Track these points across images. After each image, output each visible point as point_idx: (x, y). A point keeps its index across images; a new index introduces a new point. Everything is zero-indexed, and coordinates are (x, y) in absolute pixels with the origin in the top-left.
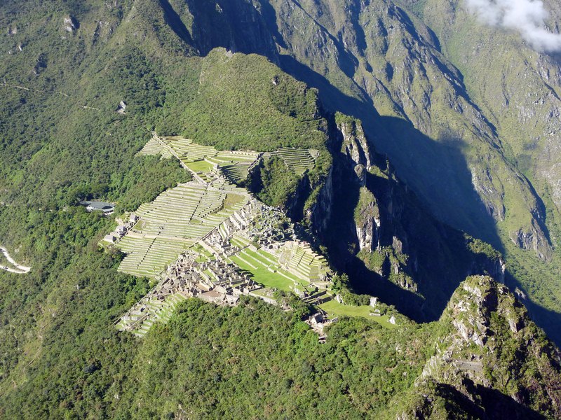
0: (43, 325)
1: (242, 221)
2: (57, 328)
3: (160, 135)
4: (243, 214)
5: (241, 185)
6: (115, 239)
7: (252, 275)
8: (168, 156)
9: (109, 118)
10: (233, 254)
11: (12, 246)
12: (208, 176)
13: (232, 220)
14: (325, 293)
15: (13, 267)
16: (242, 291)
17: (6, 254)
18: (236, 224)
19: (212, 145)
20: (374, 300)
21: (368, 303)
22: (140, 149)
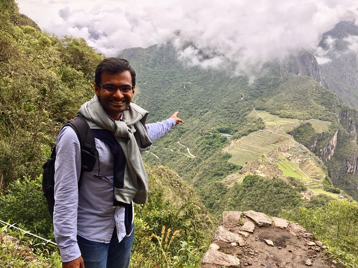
3: (256, 110)
6: (229, 149)
8: (258, 118)
10: (277, 162)
11: (191, 147)
12: (274, 128)
14: (317, 184)
15: (190, 155)
17: (188, 150)
19: (278, 115)
20: (341, 191)
21: (338, 193)
22: (246, 115)
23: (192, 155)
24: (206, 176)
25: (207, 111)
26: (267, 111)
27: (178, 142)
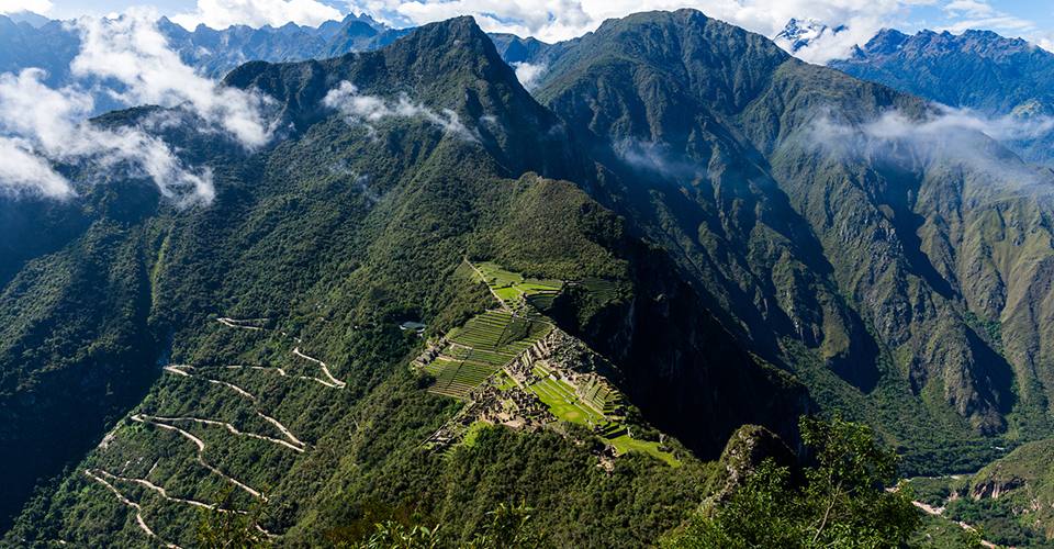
0: (357, 440)
1: (543, 350)
2: (370, 444)
3: (470, 260)
4: (545, 344)
5: (546, 314)
6: (425, 362)
7: (549, 407)
8: (478, 281)
9: (422, 240)
10: (534, 383)
11: (330, 361)
12: (515, 304)
13: (535, 348)
14: (617, 427)
15: (331, 382)
16: (540, 422)
17: (325, 369)
18: (539, 353)
19: (519, 272)
20: (662, 436)
21: (657, 439)
22: (451, 273)
23: (336, 381)
24: (383, 431)
25: (357, 266)
26: (496, 262)
27: (296, 351)
